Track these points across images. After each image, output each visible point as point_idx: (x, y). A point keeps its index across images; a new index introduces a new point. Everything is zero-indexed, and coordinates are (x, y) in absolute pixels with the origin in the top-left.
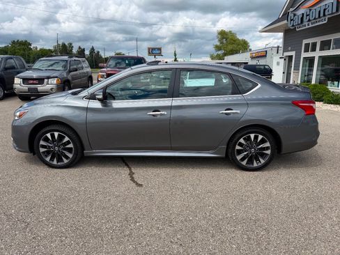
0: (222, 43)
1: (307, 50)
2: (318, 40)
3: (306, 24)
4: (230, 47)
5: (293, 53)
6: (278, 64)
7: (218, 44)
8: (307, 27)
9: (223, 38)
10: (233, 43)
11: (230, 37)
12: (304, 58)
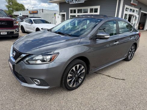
0: (9, 4)
1: (71, 12)
2: (76, 9)
3: (75, 2)
4: (15, 7)
5: (65, 13)
6: (58, 17)
7: (8, 4)
8: (75, 3)
9: (10, 2)
10: (17, 5)
11: (14, 2)
12: (71, 15)
